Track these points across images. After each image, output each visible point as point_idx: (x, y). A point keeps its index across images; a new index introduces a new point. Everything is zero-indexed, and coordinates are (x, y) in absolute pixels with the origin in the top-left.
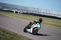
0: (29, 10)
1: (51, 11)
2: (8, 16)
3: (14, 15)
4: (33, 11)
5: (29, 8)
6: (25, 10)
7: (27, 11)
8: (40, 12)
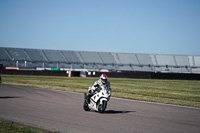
0: (118, 62)
1: (190, 58)
2: (47, 86)
3: (66, 84)
4: (130, 65)
5: (117, 54)
6: (105, 65)
7: (113, 65)
8: (154, 64)
